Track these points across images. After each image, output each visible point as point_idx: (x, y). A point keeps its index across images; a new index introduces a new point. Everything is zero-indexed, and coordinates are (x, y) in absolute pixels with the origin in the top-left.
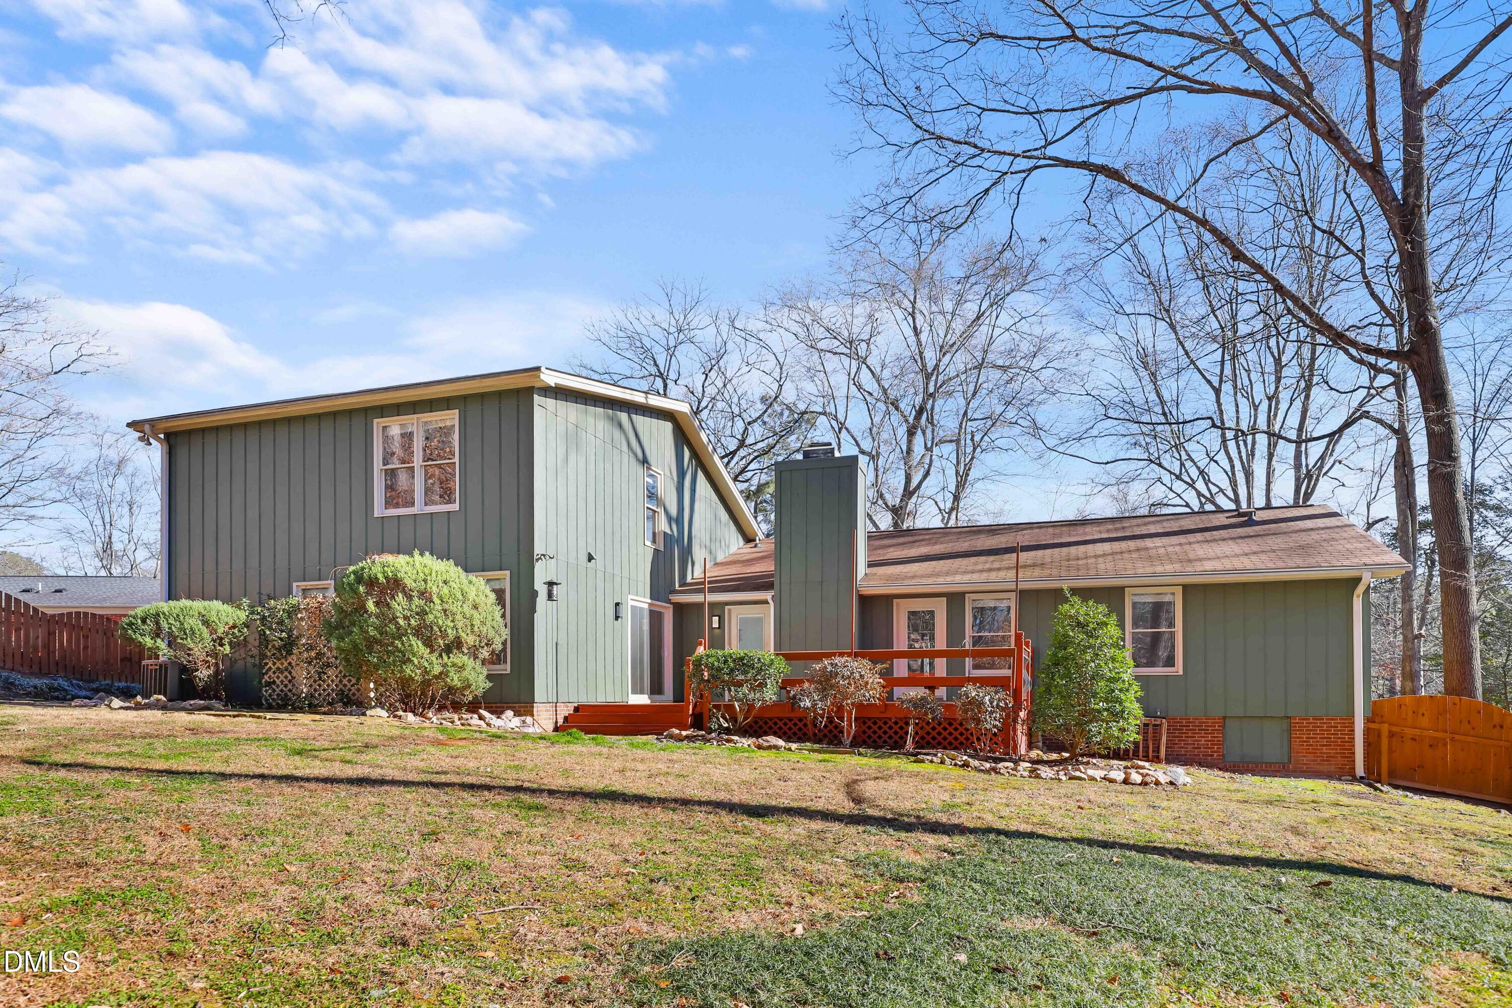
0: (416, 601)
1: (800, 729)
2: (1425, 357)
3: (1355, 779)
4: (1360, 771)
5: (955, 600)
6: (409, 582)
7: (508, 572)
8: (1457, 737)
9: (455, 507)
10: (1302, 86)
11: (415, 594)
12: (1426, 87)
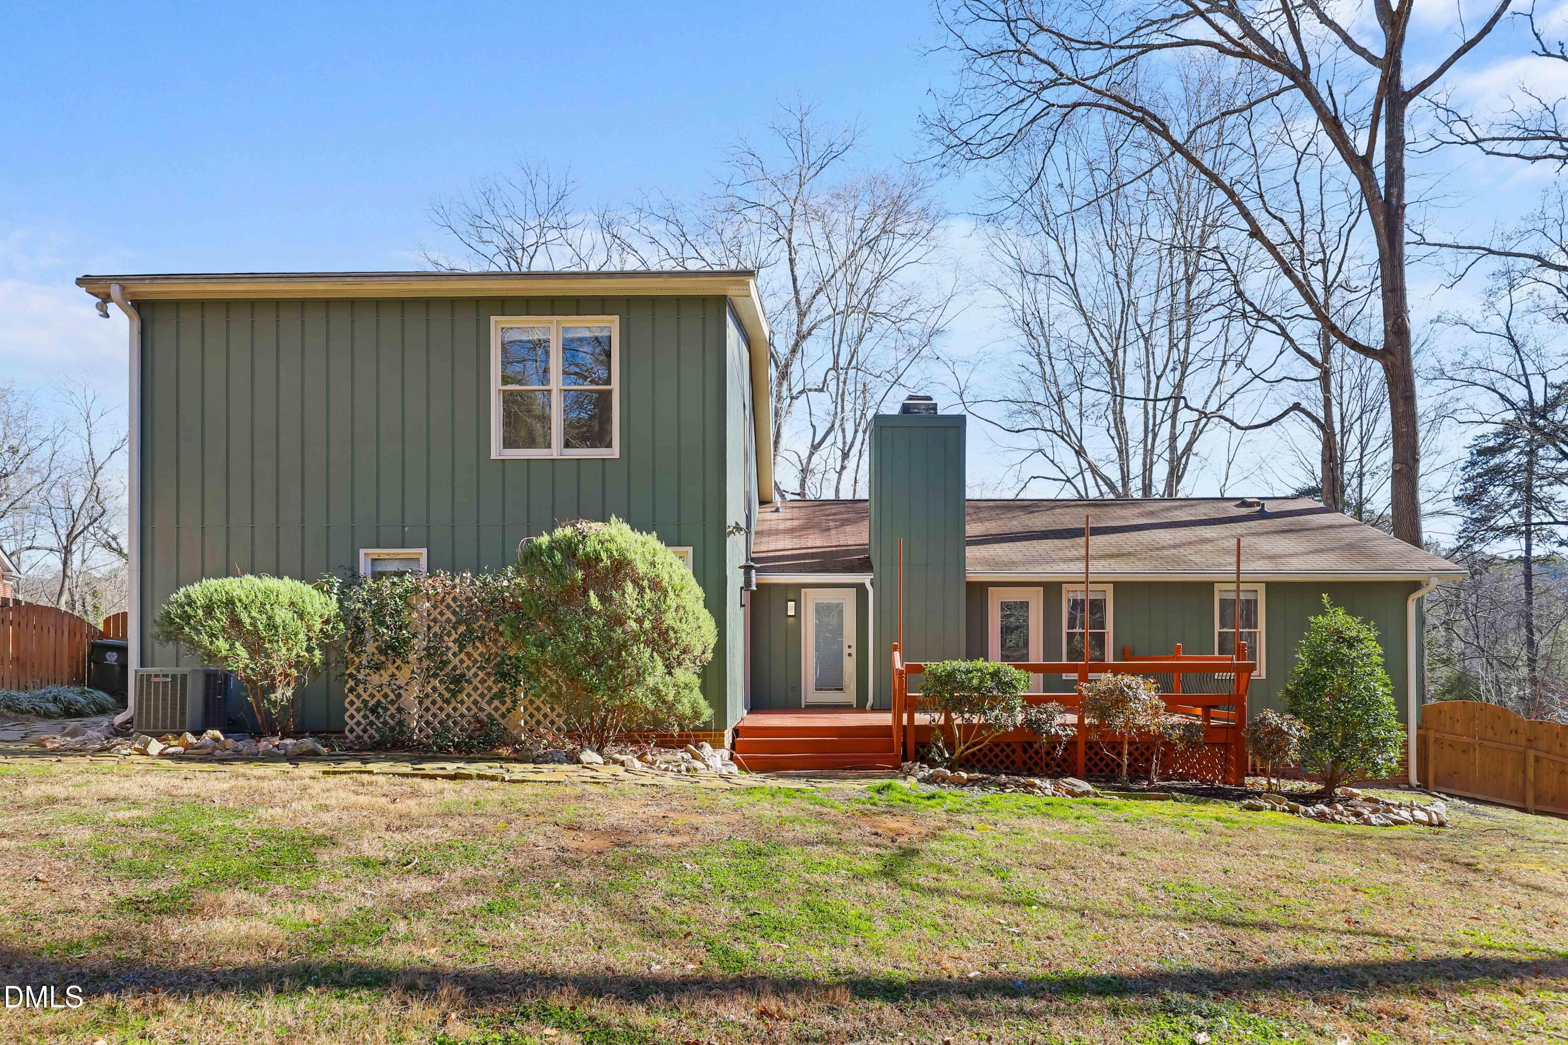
0: (648, 594)
1: (1008, 756)
2: (1399, 358)
3: (1411, 788)
4: (1413, 779)
5: (1052, 590)
6: (642, 568)
7: (690, 549)
8: (1485, 743)
9: (614, 452)
10: (1300, 66)
11: (645, 583)
12: (1407, 89)
